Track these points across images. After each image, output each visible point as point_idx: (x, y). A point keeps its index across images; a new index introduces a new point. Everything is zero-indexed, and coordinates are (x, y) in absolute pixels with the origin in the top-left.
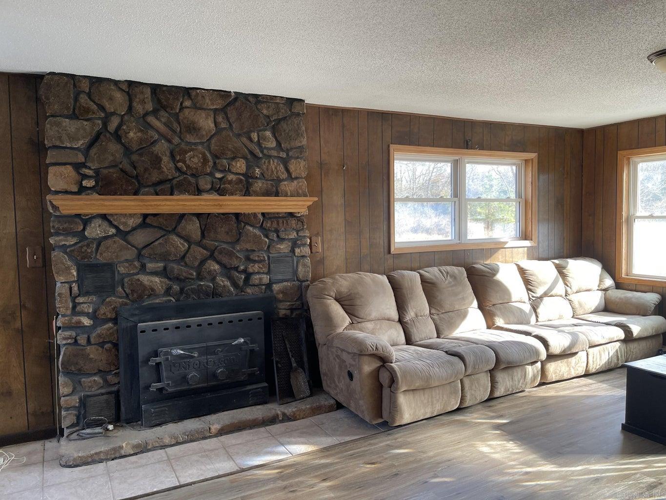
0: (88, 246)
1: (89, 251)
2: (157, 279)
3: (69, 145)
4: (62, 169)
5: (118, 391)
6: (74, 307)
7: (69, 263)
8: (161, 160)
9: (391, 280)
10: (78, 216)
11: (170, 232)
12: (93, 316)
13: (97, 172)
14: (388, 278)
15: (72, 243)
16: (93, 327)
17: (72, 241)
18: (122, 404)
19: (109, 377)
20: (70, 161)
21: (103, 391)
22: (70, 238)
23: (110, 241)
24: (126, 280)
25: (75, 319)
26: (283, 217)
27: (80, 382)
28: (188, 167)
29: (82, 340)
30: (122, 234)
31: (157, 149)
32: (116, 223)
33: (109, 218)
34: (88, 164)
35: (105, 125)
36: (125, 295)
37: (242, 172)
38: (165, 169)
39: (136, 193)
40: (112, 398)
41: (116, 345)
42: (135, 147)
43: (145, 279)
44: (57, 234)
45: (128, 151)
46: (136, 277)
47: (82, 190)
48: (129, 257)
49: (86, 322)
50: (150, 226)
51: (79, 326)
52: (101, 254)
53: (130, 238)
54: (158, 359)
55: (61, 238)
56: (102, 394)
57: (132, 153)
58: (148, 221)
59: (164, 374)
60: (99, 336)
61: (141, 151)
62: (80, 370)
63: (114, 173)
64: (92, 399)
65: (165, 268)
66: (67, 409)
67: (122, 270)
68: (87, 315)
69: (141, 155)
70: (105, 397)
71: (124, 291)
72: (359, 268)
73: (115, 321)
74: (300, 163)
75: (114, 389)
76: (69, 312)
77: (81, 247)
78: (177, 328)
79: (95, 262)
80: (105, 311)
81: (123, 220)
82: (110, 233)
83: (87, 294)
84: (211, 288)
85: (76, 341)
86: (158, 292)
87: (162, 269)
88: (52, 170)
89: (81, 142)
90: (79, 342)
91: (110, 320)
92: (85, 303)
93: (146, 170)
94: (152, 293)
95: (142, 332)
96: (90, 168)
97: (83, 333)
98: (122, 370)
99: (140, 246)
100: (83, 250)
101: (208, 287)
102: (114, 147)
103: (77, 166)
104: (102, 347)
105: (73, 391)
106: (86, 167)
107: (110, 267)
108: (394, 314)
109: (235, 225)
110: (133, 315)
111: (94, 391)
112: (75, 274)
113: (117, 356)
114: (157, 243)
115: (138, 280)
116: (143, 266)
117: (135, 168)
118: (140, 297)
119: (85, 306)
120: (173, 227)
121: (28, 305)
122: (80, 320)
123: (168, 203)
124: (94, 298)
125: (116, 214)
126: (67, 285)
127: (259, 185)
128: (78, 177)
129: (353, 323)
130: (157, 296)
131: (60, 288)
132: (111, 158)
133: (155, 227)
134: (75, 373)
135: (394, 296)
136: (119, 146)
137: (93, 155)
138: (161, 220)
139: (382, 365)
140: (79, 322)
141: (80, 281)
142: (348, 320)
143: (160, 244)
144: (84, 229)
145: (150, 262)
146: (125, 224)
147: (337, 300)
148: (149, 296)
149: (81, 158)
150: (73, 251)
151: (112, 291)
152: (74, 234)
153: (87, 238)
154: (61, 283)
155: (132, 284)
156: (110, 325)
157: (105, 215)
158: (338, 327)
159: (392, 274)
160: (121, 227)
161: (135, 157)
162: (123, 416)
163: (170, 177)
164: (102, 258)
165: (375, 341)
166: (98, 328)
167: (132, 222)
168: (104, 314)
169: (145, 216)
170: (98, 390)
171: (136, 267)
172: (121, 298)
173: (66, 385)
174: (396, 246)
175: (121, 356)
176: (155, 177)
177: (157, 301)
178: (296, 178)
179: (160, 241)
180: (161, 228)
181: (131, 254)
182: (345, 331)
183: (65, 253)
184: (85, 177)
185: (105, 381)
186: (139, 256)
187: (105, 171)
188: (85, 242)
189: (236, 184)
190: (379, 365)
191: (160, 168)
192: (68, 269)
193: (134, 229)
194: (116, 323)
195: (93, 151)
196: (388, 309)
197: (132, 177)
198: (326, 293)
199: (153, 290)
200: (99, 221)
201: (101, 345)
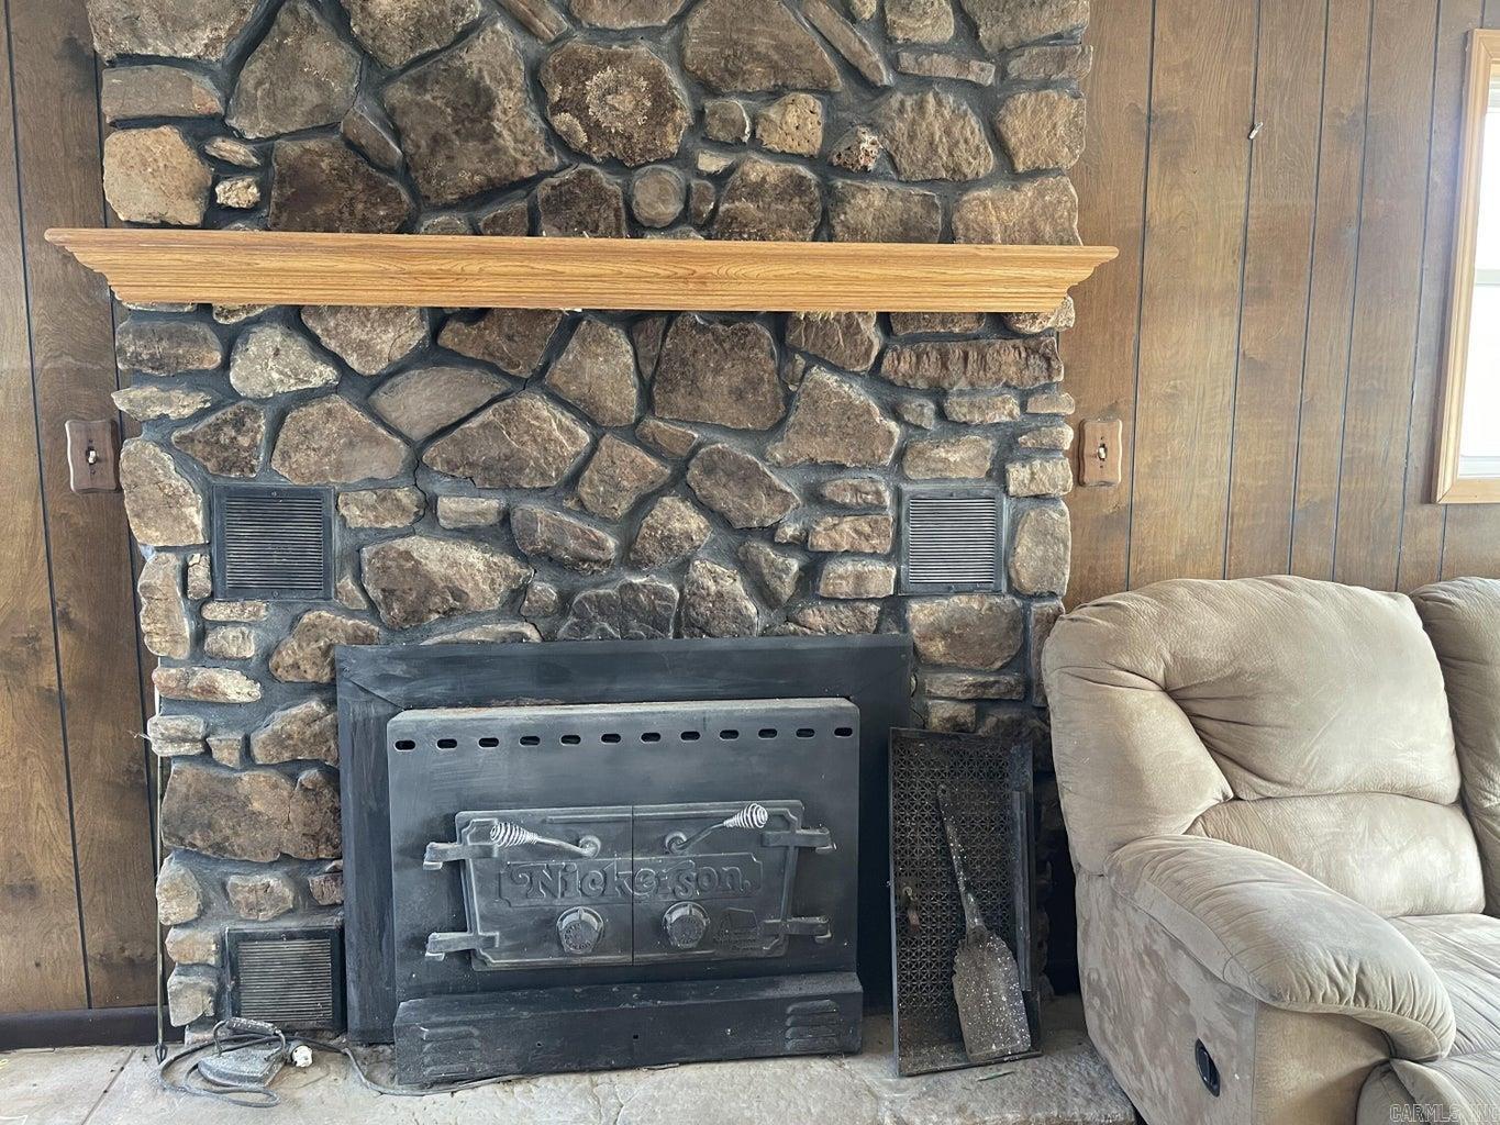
0: (238, 424)
1: (244, 441)
2: (473, 556)
3: (164, 51)
4: (145, 138)
5: (341, 930)
6: (199, 637)
7: (178, 483)
8: (491, 105)
9: (1435, 620)
10: (205, 309)
11: (523, 384)
12: (262, 669)
13: (265, 148)
14: (1421, 611)
15: (187, 412)
16: (264, 707)
17: (184, 404)
18: (350, 975)
19: (315, 881)
20: (167, 107)
21: (292, 924)
22: (177, 394)
23: (315, 410)
24: (366, 553)
25: (202, 675)
26: (963, 337)
27: (224, 885)
28: (594, 129)
29: (226, 749)
30: (362, 387)
31: (477, 58)
32: (333, 345)
33: (310, 323)
34: (232, 122)
36: (364, 605)
37: (805, 149)
38: (507, 140)
39: (408, 227)
40: (322, 952)
41: (332, 776)
42: (398, 54)
43: (432, 554)
44: (139, 378)
45: (374, 70)
46: (401, 544)
47: (216, 216)
48: (383, 474)
49: (236, 687)
50: (452, 358)
51: (205, 701)
52: (285, 455)
53: (382, 399)
54: (452, 850)
55: (150, 390)
56: (291, 936)
57: (391, 78)
58: (447, 338)
59: (477, 904)
60: (279, 740)
61: (420, 69)
62: (219, 847)
63: (324, 156)
64: (257, 947)
65: (505, 517)
66: (186, 969)
67: (354, 515)
68: (242, 665)
69: (420, 84)
70: (299, 946)
71: (364, 591)
72: (1284, 560)
73: (327, 691)
74: (1052, 107)
75: (331, 922)
76: (182, 652)
77: (218, 428)
78: (530, 740)
79: (262, 483)
80: (299, 658)
81: (357, 333)
82: (316, 382)
83: (238, 592)
84: (669, 598)
85: (208, 750)
86: (475, 600)
87: (493, 519)
88: (116, 143)
89: (204, 36)
90: (216, 755)
91: (316, 688)
92: (236, 623)
93: (437, 140)
94: (457, 606)
95: (402, 745)
96: (240, 138)
97: (229, 726)
98: (348, 864)
99: (418, 433)
100: (224, 440)
101: (659, 594)
102: (323, 55)
103: (200, 130)
104: (293, 778)
105: (202, 913)
106: (229, 133)
107: (312, 502)
108: (1441, 772)
109: (772, 365)
110: (385, 679)
111: (264, 922)
112: (198, 520)
113: (337, 811)
114: (474, 423)
115: (407, 555)
116: (429, 505)
117: (398, 134)
118: (415, 615)
119: (231, 632)
120: (538, 363)
122: (214, 681)
124: (261, 609)
125: (335, 310)
126: (174, 561)
127: (870, 201)
128: (202, 172)
129: (1237, 798)
130: (477, 617)
131: (157, 574)
132: (313, 97)
133: (471, 363)
134: (213, 858)
135: (1447, 689)
136: (343, 52)
137: (250, 85)
138: (492, 336)
139: (1374, 1067)
140: (209, 690)
141: (215, 545)
142: (1215, 784)
143: (484, 426)
144: (226, 365)
145: (456, 492)
146: (364, 348)
147: (1169, 690)
148: (448, 614)
149: (204, 97)
150: (190, 439)
151: (323, 591)
152: (195, 380)
153: (235, 396)
154: (159, 549)
155: (385, 569)
156: (314, 705)
157: (298, 309)
158: (1168, 812)
159: (1440, 590)
160: (353, 361)
161: (398, 93)
162: (354, 1019)
163: (526, 171)
164: (293, 467)
165: (1354, 945)
166: (276, 714)
167: (393, 342)
168: (296, 666)
169: (438, 319)
170: (276, 918)
171: (404, 510)
172: (351, 614)
173: (176, 890)
174: (1460, 471)
175: (349, 818)
176: (469, 169)
177: (473, 635)
178: (1035, 173)
179: (487, 415)
180: (493, 368)
181: (385, 459)
182: (1199, 840)
183: (166, 446)
184: (225, 169)
185: (304, 891)
186: (416, 466)
187: (291, 149)
188: (228, 413)
189: (780, 198)
190: (1363, 1062)
191: (488, 135)
192: (173, 500)
193: (398, 369)
194: (331, 704)
195: (254, 69)
196: (1413, 748)
197: (390, 171)
198: (1126, 661)
199: (458, 594)
200: (269, 338)
201: (291, 769)
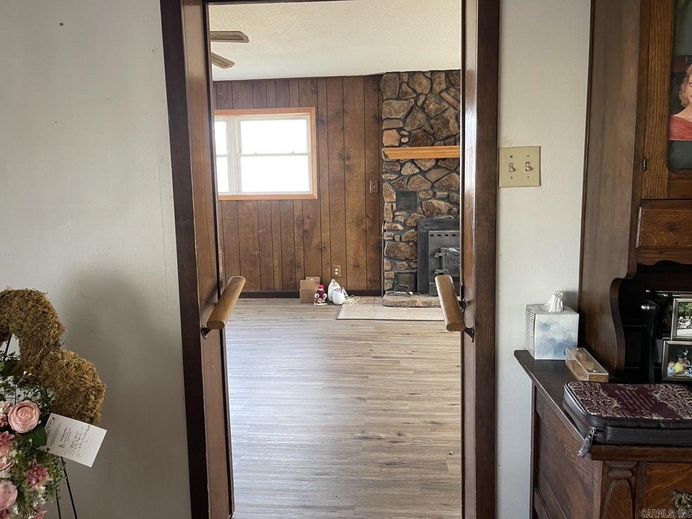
0: (403, 180)
1: (403, 183)
2: (442, 203)
3: (395, 117)
4: (390, 132)
5: (416, 273)
6: (394, 218)
7: (392, 190)
8: (449, 122)
10: (398, 160)
11: (452, 171)
12: (404, 224)
13: (410, 132)
15: (394, 178)
16: (404, 231)
17: (394, 177)
18: (418, 280)
19: (411, 263)
20: (395, 126)
21: (408, 271)
22: (393, 175)
23: (415, 177)
24: (423, 202)
25: (394, 225)
27: (395, 264)
29: (397, 239)
30: (423, 173)
31: (446, 115)
32: (419, 166)
33: (415, 162)
34: (404, 128)
35: (416, 101)
36: (422, 212)
38: (451, 128)
39: (432, 145)
40: (412, 276)
41: (416, 244)
42: (433, 114)
43: (435, 202)
44: (387, 172)
45: (429, 118)
46: (430, 201)
47: (401, 144)
48: (426, 188)
49: (400, 227)
50: (440, 167)
51: (395, 230)
52: (410, 185)
53: (427, 175)
54: (440, 254)
55: (388, 175)
56: (407, 273)
57: (431, 118)
58: (439, 163)
59: (444, 265)
60: (407, 237)
61: (437, 117)
62: (395, 256)
63: (420, 133)
64: (400, 275)
65: (448, 196)
66: (388, 279)
67: (421, 196)
68: (400, 223)
69: (437, 120)
70: (408, 275)
71: (422, 210)
73: (416, 228)
75: (414, 271)
76: (391, 221)
77: (399, 181)
78: (454, 235)
79: (406, 190)
80: (410, 221)
81: (423, 163)
82: (416, 172)
83: (401, 210)
85: (394, 239)
86: (443, 211)
87: (446, 196)
88: (385, 133)
89: (402, 114)
90: (395, 239)
91: (413, 227)
92: (400, 216)
93: (439, 129)
94: (439, 212)
95: (431, 236)
96: (406, 131)
97: (398, 234)
98: (418, 260)
99: (433, 181)
100: (400, 183)
102: (420, 116)
103: (399, 130)
104: (408, 244)
105: (392, 267)
106: (404, 130)
107: (414, 193)
110: (427, 225)
111: (403, 270)
112: (395, 197)
113: (416, 251)
114: (443, 179)
115: (431, 203)
116: (435, 194)
117: (432, 128)
118: (432, 214)
119: (400, 217)
120: (455, 167)
121: (370, 215)
123: (452, 151)
124: (404, 213)
125: (420, 159)
126: (390, 204)
128: (399, 137)
130: (443, 214)
131: (387, 206)
132: (418, 123)
133: (443, 168)
134: (393, 259)
136: (423, 115)
137: (408, 122)
138: (447, 163)
140: (396, 227)
141: (397, 201)
143: (446, 179)
144: (401, 170)
145: (440, 191)
146: (425, 166)
148: (437, 214)
149: (401, 125)
150: (394, 183)
151: (415, 210)
152: (395, 173)
153: (402, 175)
154: (388, 202)
155: (427, 205)
156: (413, 230)
157: (413, 160)
160: (422, 168)
161: (433, 121)
162: (418, 289)
163: (455, 133)
164: (411, 188)
166: (406, 232)
167: (429, 165)
168: (410, 223)
169: (437, 160)
170: (404, 270)
171: (430, 194)
172: (420, 214)
173: (388, 264)
175: (419, 252)
176: (445, 134)
177: (442, 217)
179: (446, 177)
180: (447, 168)
181: (427, 185)
183: (390, 184)
184: (403, 136)
185: (409, 265)
186: (432, 187)
187: (415, 132)
188: (401, 178)
191: (448, 127)
192: (391, 193)
193: (430, 169)
194: (416, 230)
195: (408, 120)
197: (431, 135)
199: (440, 210)
200: (409, 164)
201: (408, 242)
